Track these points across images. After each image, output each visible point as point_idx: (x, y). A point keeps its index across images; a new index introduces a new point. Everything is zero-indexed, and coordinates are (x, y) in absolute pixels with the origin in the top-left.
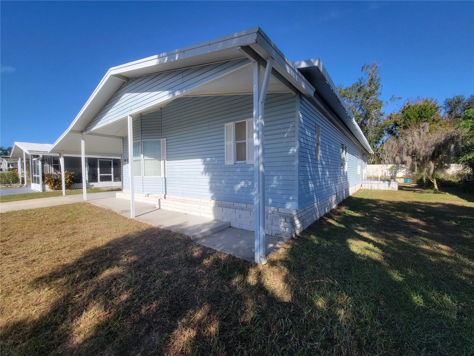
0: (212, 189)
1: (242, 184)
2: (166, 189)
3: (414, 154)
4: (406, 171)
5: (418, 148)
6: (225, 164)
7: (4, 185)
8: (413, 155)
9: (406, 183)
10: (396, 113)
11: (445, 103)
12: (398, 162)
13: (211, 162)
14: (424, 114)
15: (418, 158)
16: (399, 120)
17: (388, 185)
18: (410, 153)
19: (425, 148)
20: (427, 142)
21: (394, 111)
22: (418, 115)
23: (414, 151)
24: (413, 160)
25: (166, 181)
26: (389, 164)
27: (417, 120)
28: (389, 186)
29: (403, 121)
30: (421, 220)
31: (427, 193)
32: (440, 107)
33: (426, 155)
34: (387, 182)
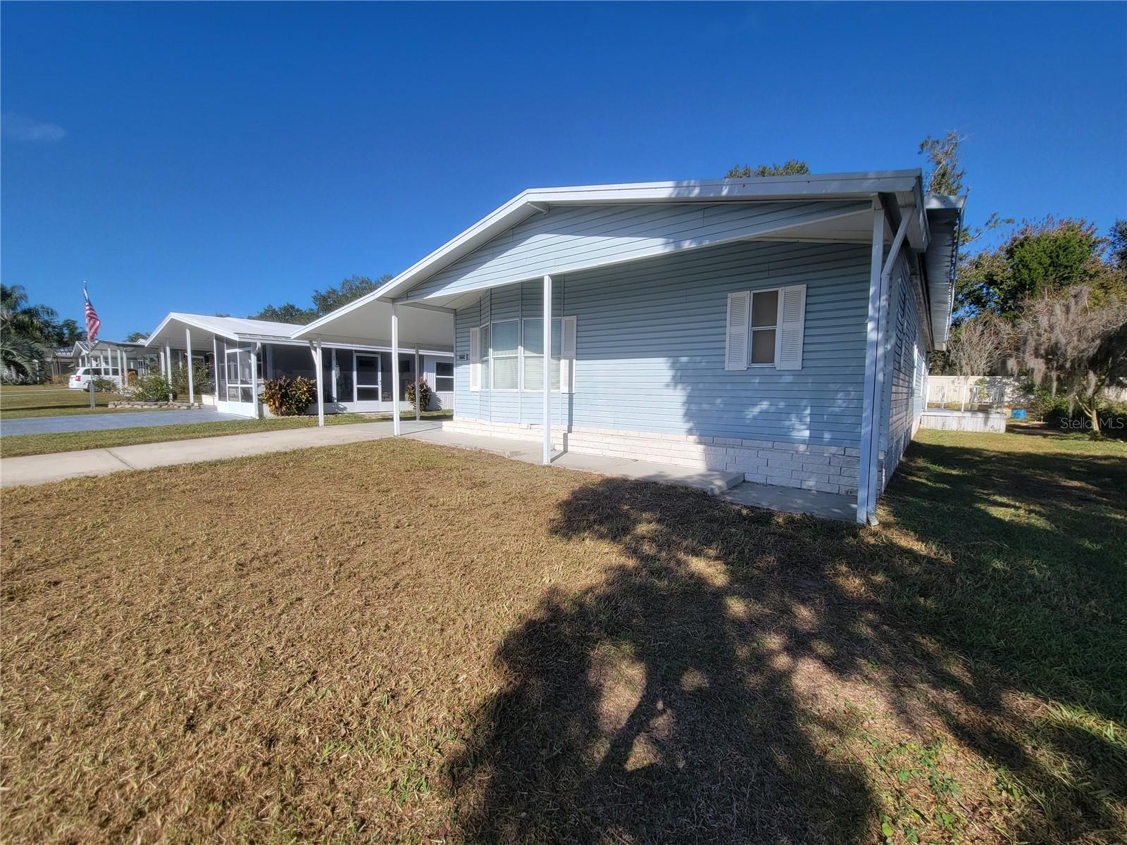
0: (688, 415)
1: (765, 405)
2: (571, 415)
3: (1051, 354)
4: (1013, 391)
5: (1063, 341)
6: (726, 369)
7: (155, 404)
8: (1050, 357)
9: (1015, 419)
10: (992, 254)
11: (1113, 233)
12: (1012, 370)
13: (690, 364)
14: (1063, 260)
15: (1060, 363)
16: (1000, 271)
17: (983, 422)
18: (1042, 352)
19: (1079, 341)
20: (1085, 327)
21: (988, 249)
22: (1048, 261)
23: (1052, 347)
24: (1048, 368)
25: (571, 399)
26: (973, 374)
27: (1046, 273)
28: (986, 423)
29: (1009, 272)
30: (1088, 483)
31: (1075, 439)
32: (1102, 241)
33: (1080, 356)
34: (981, 415)
